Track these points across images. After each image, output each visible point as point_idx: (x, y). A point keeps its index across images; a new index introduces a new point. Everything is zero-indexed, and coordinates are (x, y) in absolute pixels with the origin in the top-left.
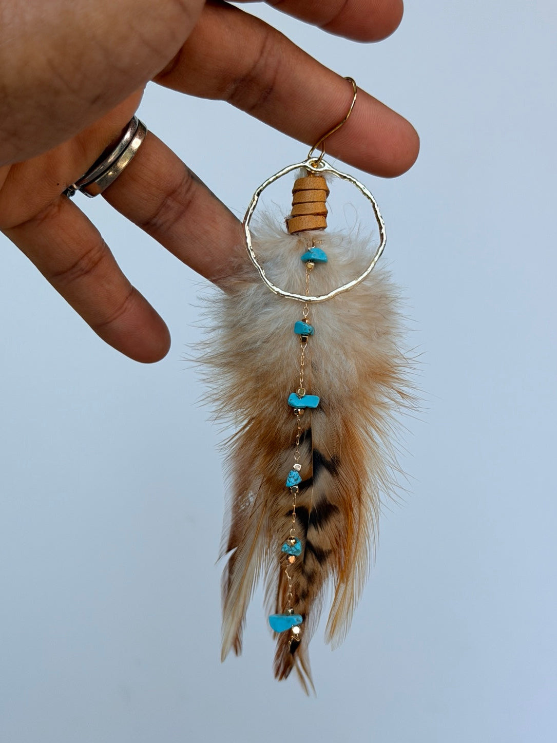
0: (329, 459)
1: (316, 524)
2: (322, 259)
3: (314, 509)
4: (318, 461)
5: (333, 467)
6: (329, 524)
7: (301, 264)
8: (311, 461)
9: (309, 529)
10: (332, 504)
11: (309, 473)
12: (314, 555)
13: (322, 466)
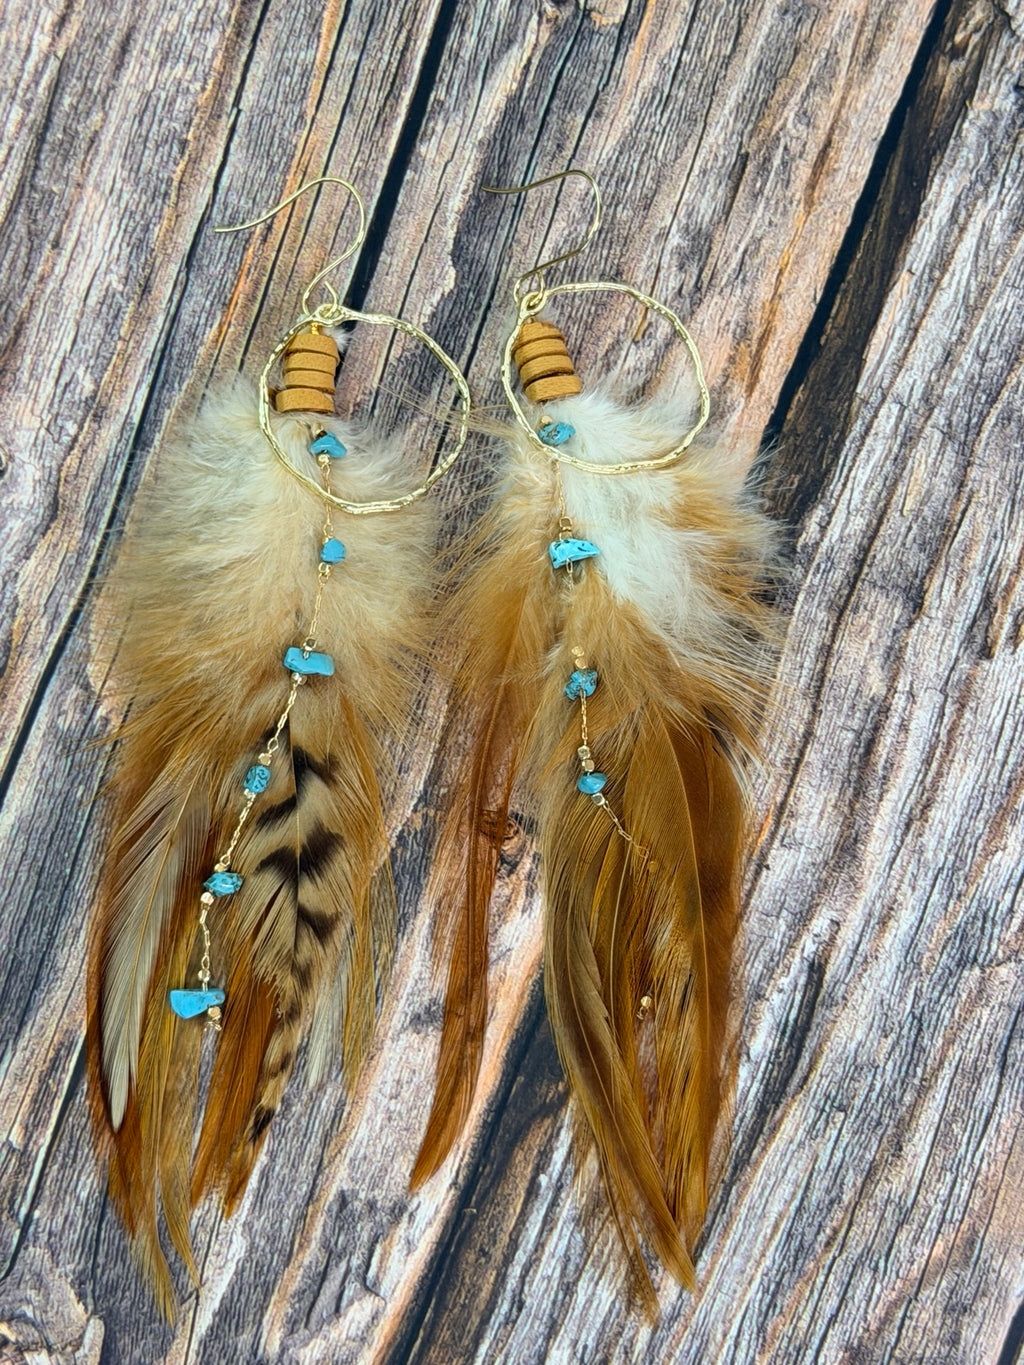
0: (320, 760)
1: (311, 872)
3: (304, 848)
4: (302, 765)
5: (327, 772)
6: (332, 867)
8: (290, 769)
9: (299, 885)
10: (335, 831)
11: (289, 788)
12: (311, 930)
13: (309, 772)
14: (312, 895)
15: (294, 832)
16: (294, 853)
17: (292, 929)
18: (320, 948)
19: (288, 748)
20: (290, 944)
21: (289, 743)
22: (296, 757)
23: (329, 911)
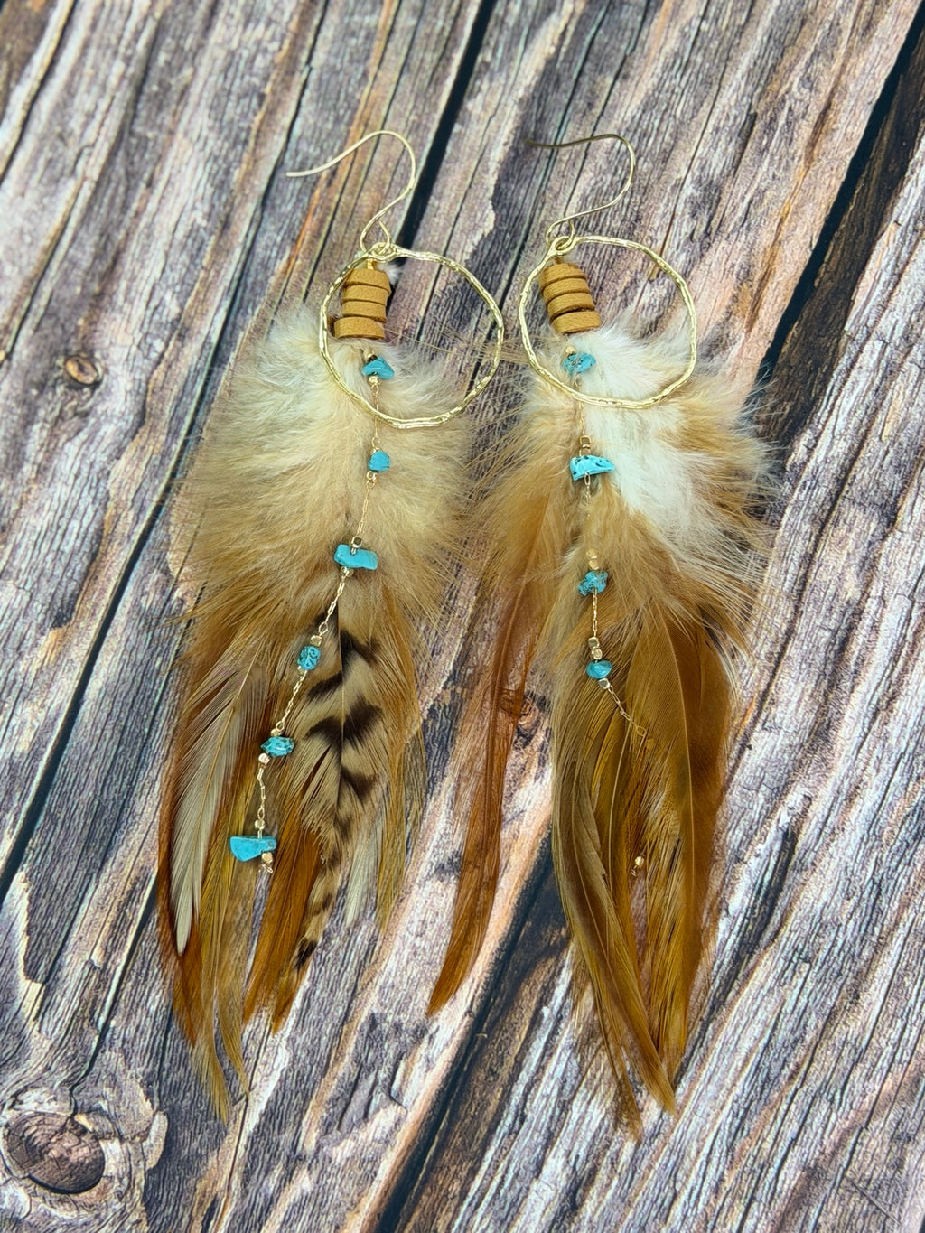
0: (362, 642)
1: (353, 739)
3: (347, 717)
4: (348, 646)
5: (369, 654)
6: (371, 736)
8: (338, 647)
9: (343, 750)
10: (374, 704)
11: (336, 666)
12: (352, 789)
13: (353, 652)
14: (353, 758)
15: (339, 703)
16: (339, 722)
17: (335, 788)
18: (359, 805)
19: (336, 631)
20: (334, 800)
21: (337, 627)
22: (343, 639)
23: (368, 773)
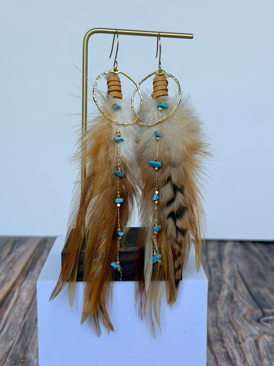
0: (180, 187)
1: (179, 217)
2: (166, 106)
3: (177, 211)
4: (175, 189)
5: (182, 191)
6: (184, 216)
7: (157, 108)
8: (173, 190)
9: (176, 221)
10: (185, 206)
11: (173, 195)
12: (180, 233)
13: (177, 191)
14: (179, 223)
15: (174, 207)
16: (174, 213)
17: (175, 233)
18: (183, 237)
19: (172, 185)
20: (176, 237)
21: (172, 183)
22: (174, 186)
23: (184, 228)
